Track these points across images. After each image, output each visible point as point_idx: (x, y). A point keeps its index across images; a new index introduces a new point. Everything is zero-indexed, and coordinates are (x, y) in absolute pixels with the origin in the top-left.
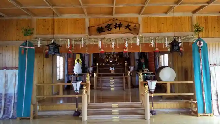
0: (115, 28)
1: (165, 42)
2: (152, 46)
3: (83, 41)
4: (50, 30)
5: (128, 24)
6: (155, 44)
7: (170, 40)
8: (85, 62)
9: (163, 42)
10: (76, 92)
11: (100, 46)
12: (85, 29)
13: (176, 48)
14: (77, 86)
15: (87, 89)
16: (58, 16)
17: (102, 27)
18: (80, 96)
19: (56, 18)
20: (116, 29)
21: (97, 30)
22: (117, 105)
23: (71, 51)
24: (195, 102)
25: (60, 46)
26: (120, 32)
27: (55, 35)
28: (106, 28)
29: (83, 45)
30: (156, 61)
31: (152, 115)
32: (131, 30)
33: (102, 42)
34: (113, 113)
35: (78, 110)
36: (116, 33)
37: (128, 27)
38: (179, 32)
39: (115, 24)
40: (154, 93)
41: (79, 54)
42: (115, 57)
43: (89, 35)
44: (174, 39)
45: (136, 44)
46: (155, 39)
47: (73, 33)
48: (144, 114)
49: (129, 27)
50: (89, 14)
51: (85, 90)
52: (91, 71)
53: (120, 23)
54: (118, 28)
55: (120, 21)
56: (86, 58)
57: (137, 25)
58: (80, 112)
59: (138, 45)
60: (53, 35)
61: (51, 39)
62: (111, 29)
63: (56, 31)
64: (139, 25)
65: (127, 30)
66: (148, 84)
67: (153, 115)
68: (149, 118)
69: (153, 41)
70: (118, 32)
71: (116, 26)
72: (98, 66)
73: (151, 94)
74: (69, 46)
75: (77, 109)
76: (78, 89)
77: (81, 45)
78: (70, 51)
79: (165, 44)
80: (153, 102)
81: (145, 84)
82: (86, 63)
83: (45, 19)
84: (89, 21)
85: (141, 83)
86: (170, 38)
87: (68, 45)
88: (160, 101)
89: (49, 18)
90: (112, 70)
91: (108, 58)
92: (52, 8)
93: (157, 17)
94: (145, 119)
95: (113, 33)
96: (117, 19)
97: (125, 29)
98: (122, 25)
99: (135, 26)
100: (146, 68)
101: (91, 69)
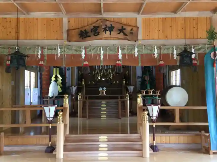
0: (104, 32)
1: (173, 51)
2: (156, 57)
3: (59, 50)
4: (13, 34)
5: (122, 27)
6: (159, 54)
7: (181, 49)
8: (66, 79)
9: (170, 52)
10: (49, 119)
11: (83, 56)
12: (62, 33)
13: (186, 60)
14: (50, 111)
15: (64, 115)
16: (24, 14)
17: (85, 30)
18: (54, 125)
19: (22, 17)
20: (106, 33)
21: (79, 34)
22: (107, 137)
23: (43, 64)
24: (207, 134)
25: (26, 56)
26: (111, 37)
27: (18, 40)
28: (91, 31)
29: (59, 55)
30: (165, 79)
31: (152, 152)
32: (126, 35)
33: (85, 51)
34: (100, 149)
35: (51, 145)
36: (106, 38)
37: (121, 30)
38: (193, 38)
39: (103, 27)
40: (157, 122)
41: (57, 67)
42: (110, 73)
43: (68, 41)
44: (185, 48)
45: (133, 55)
46: (159, 48)
47: (46, 38)
48: (142, 150)
49: (124, 31)
50: (68, 11)
51: (60, 117)
52: (74, 92)
53: (111, 25)
54: (108, 32)
55: (112, 23)
56: (68, 74)
57: (135, 29)
58: (54, 147)
59: (136, 56)
60: (17, 40)
61: (14, 47)
62: (99, 33)
63: (21, 36)
64: (138, 28)
65: (121, 35)
66: (147, 110)
67: (154, 151)
68: (148, 155)
69: (156, 50)
70: (109, 37)
71: (105, 30)
72: (84, 85)
73: (151, 124)
74: (40, 57)
75: (50, 143)
76: (52, 115)
77: (57, 54)
78: (41, 63)
79: (173, 55)
80: (155, 135)
81: (144, 110)
82: (68, 81)
83: (6, 18)
84: (69, 22)
85: (140, 108)
86: (180, 47)
87: (38, 55)
88: (166, 132)
89: (12, 16)
90: (103, 90)
91: (99, 75)
92: (14, 3)
93: (163, 18)
94: (142, 157)
95: (101, 39)
96: (106, 20)
97: (118, 34)
98: (114, 27)
99: (132, 30)
100: (151, 88)
101: (74, 89)
